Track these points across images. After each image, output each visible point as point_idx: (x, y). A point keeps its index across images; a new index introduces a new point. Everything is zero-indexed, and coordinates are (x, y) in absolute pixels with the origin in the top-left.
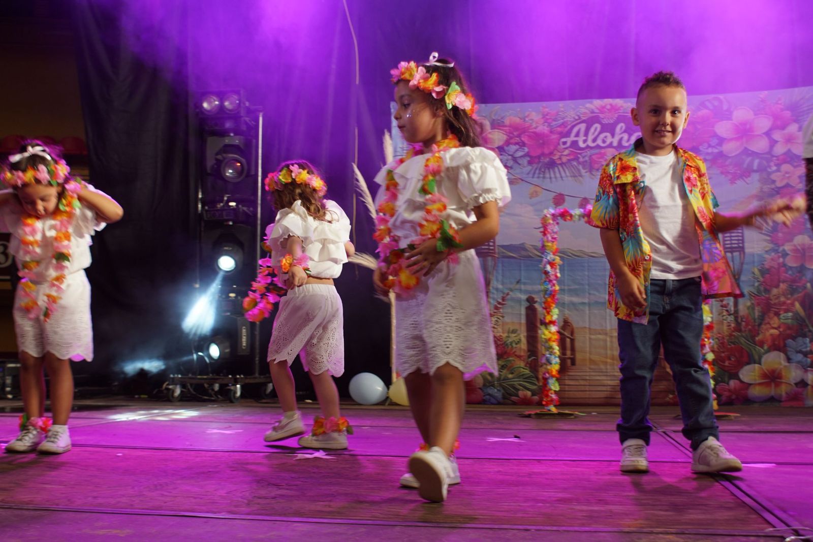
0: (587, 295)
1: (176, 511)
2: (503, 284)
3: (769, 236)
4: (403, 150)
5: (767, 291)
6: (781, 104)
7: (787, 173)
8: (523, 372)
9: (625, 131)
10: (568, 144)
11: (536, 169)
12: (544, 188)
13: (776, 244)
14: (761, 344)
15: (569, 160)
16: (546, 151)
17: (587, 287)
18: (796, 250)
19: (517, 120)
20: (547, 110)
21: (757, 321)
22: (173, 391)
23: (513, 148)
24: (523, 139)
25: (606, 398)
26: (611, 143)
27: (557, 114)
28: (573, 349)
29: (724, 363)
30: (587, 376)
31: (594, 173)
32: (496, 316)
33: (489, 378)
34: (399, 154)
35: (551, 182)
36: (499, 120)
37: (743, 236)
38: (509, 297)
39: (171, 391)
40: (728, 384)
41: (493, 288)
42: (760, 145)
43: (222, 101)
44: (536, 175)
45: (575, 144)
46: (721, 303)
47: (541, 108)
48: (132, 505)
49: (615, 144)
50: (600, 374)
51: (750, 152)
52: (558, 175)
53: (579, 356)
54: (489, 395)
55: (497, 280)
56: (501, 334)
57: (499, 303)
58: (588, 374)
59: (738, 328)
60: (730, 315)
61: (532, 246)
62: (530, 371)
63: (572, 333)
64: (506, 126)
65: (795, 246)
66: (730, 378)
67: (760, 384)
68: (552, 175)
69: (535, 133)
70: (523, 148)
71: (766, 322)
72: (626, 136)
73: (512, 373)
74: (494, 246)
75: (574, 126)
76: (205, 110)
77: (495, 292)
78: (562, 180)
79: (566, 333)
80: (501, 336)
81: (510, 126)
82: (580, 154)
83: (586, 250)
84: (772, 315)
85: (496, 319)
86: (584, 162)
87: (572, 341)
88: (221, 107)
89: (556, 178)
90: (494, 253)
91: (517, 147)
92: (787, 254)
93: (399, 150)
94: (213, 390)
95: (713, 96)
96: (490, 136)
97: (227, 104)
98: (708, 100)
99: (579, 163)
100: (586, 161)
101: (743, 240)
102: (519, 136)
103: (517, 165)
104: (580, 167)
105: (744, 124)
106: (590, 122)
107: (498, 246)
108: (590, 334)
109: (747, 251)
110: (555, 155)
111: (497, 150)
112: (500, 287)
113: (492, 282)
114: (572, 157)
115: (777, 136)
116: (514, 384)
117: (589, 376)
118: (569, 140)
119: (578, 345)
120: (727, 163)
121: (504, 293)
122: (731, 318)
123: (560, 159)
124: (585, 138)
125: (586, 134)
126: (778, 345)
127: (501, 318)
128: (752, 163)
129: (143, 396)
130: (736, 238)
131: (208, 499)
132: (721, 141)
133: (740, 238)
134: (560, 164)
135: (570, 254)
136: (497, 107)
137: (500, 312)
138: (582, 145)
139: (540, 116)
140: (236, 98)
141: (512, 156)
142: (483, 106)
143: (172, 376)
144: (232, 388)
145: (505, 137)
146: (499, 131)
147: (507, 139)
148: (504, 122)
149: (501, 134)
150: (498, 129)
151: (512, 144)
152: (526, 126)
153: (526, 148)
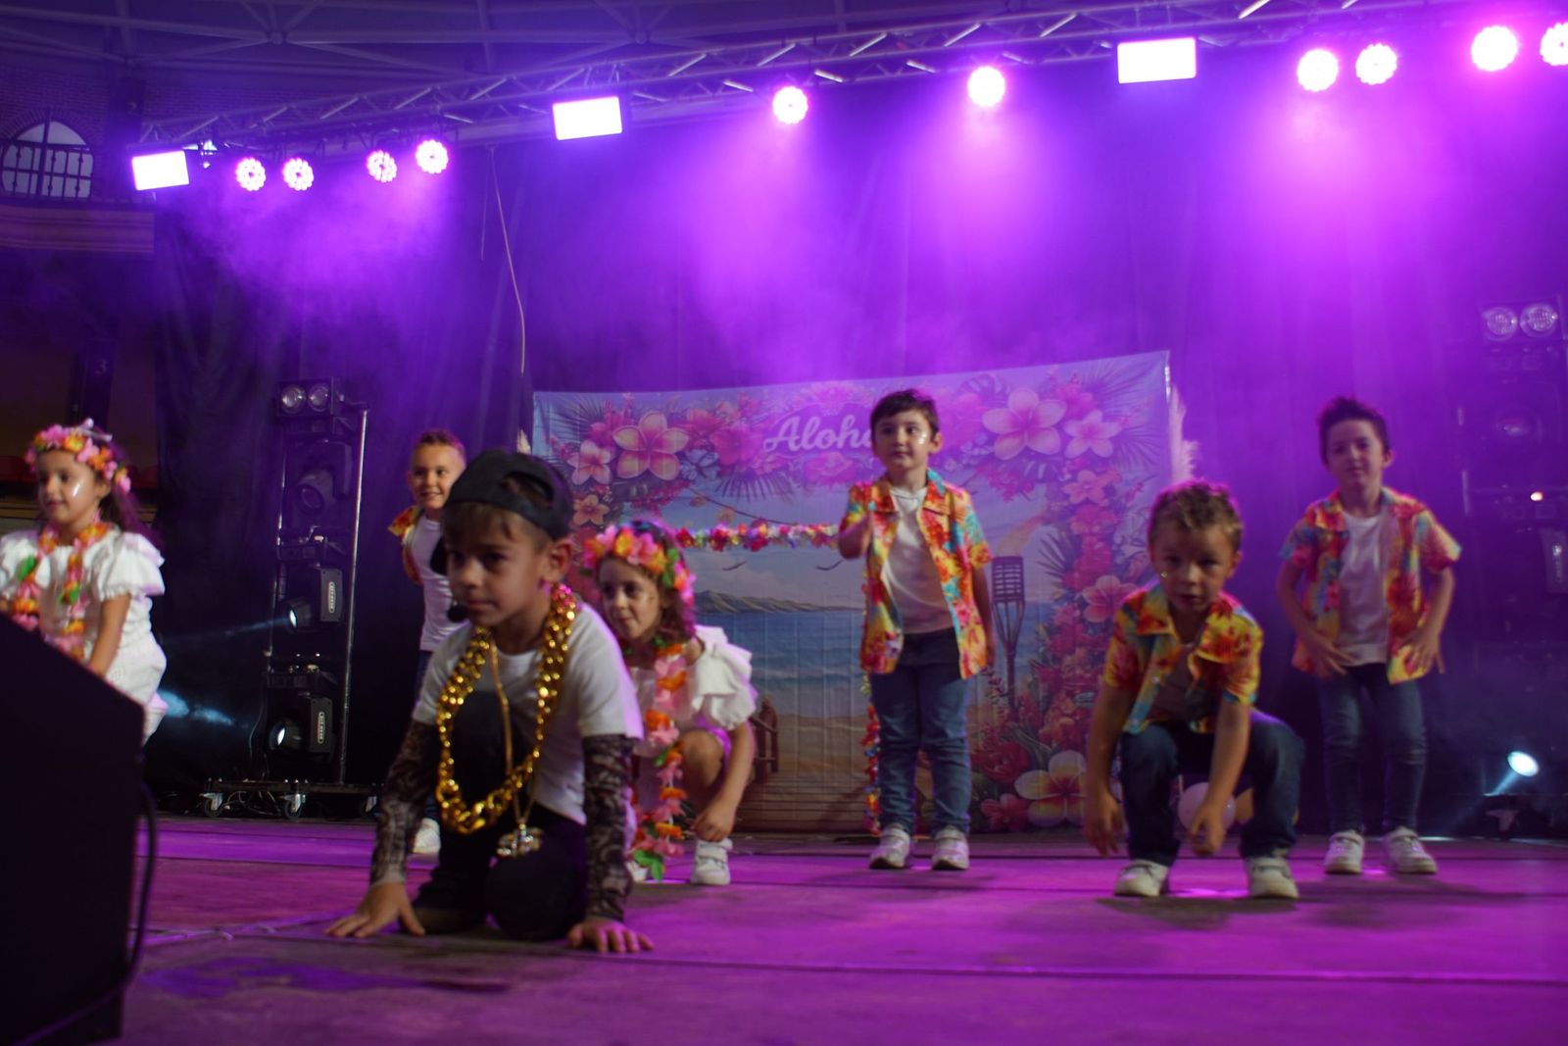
0: (797, 666)
3: (1060, 577)
5: (1058, 659)
6: (1077, 383)
7: (1086, 483)
9: (854, 427)
10: (775, 446)
11: (728, 483)
12: (738, 510)
13: (1069, 589)
14: (1048, 739)
15: (774, 470)
16: (744, 457)
17: (796, 655)
18: (1099, 598)
19: (704, 414)
20: (746, 398)
21: (1041, 704)
22: (210, 802)
23: (697, 454)
24: (712, 440)
25: (821, 821)
26: (835, 444)
27: (760, 403)
28: (775, 748)
29: (993, 767)
30: (794, 787)
35: (749, 501)
36: (678, 414)
37: (1022, 578)
39: (207, 802)
40: (998, 800)
42: (1047, 443)
43: (307, 395)
44: (727, 493)
45: (783, 446)
46: (989, 679)
47: (738, 396)
49: (840, 444)
50: (813, 784)
51: (1032, 454)
52: (758, 491)
53: (783, 758)
58: (795, 784)
59: (1014, 716)
60: (1002, 696)
61: (719, 595)
63: (774, 725)
64: (689, 423)
65: (1098, 591)
66: (1001, 792)
67: (1045, 801)
68: (751, 492)
69: (729, 431)
70: (712, 453)
71: (1054, 706)
72: (855, 434)
75: (782, 422)
76: (286, 406)
78: (764, 497)
79: (765, 725)
81: (695, 422)
82: (791, 460)
83: (796, 601)
84: (1063, 695)
86: (795, 472)
87: (774, 735)
88: (306, 404)
89: (755, 495)
91: (704, 452)
92: (1086, 604)
95: (981, 373)
96: (666, 437)
97: (312, 398)
98: (973, 379)
99: (789, 474)
101: (1022, 584)
102: (706, 437)
103: (702, 478)
104: (790, 480)
105: (1025, 413)
106: (804, 415)
108: (800, 725)
109: (1028, 599)
110: (755, 462)
111: (675, 457)
114: (779, 465)
115: (1072, 429)
117: (798, 787)
118: (775, 441)
119: (781, 741)
120: (1000, 470)
122: (1004, 701)
123: (762, 468)
124: (797, 437)
125: (800, 432)
126: (1073, 740)
128: (1035, 470)
130: (1012, 581)
132: (993, 438)
133: (1018, 581)
134: (764, 475)
136: (677, 396)
138: (793, 447)
139: (737, 407)
140: (327, 390)
141: (697, 465)
142: (659, 394)
143: (210, 780)
144: (286, 798)
145: (686, 438)
146: (678, 429)
147: (689, 440)
148: (686, 417)
149: (682, 434)
150: (677, 427)
151: (696, 448)
152: (717, 422)
153: (716, 454)
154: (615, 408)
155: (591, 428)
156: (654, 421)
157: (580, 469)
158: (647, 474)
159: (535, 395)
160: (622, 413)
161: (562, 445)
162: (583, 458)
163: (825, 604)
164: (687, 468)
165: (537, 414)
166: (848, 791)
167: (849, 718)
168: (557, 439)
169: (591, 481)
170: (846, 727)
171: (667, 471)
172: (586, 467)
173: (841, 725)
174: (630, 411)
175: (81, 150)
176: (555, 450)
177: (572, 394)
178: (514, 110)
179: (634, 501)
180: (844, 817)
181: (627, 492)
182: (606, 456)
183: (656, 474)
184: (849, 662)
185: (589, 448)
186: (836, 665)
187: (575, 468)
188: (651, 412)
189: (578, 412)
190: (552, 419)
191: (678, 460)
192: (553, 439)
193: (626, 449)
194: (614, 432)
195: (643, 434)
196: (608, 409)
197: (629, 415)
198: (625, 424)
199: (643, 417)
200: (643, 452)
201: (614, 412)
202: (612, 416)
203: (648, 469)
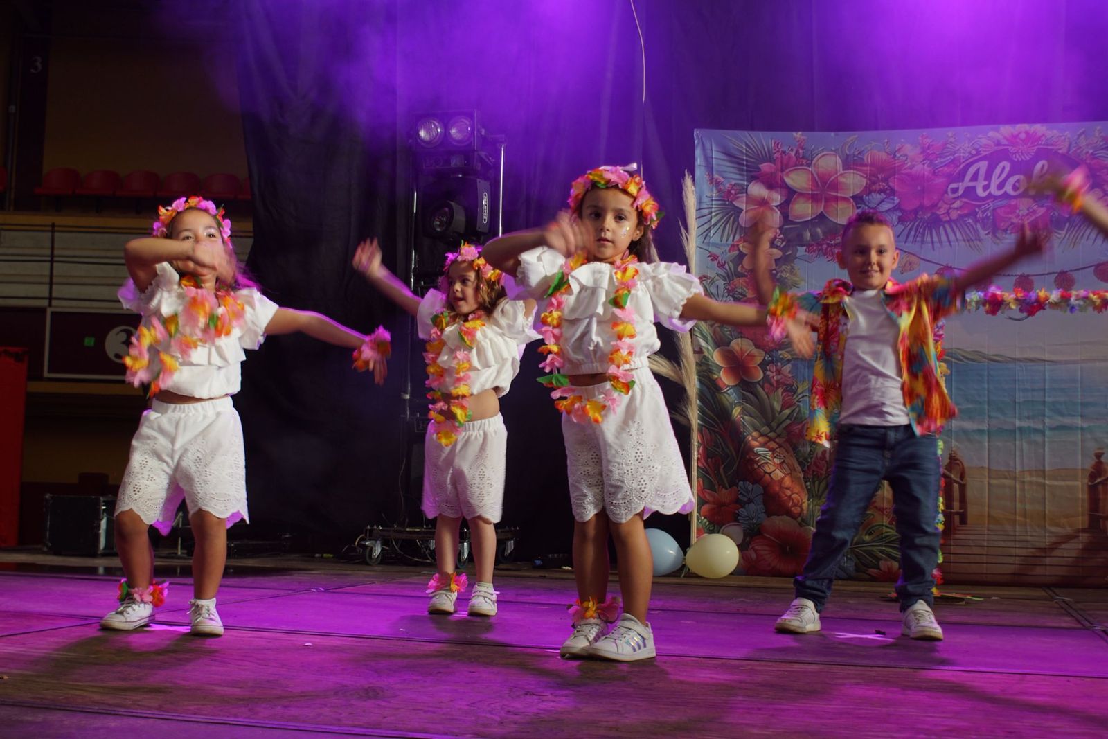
0: (986, 417)
1: (401, 730)
4: (712, 200)
8: (886, 532)
10: (960, 192)
11: (911, 229)
12: (922, 257)
15: (961, 216)
16: (927, 203)
17: (986, 407)
19: (884, 156)
20: (929, 140)
22: (371, 550)
23: (876, 198)
24: (891, 184)
25: (1014, 574)
27: (944, 146)
28: (963, 500)
30: (984, 540)
31: (997, 235)
34: (706, 206)
35: (933, 248)
36: (854, 156)
39: (368, 550)
43: (446, 128)
44: (911, 239)
45: (970, 191)
47: (920, 138)
48: (339, 720)
50: (1005, 538)
52: (944, 238)
53: (972, 511)
58: (986, 537)
62: (897, 531)
63: (962, 476)
64: (866, 165)
68: (936, 239)
69: (909, 175)
70: (892, 197)
73: (870, 534)
75: (969, 166)
76: (423, 141)
78: (951, 245)
79: (953, 476)
81: (872, 165)
82: (979, 206)
86: (983, 219)
87: (963, 488)
88: (445, 137)
89: (940, 242)
91: (883, 196)
93: (705, 199)
94: (428, 547)
96: (842, 180)
97: (453, 131)
99: (976, 221)
100: (987, 217)
104: (979, 226)
106: (993, 159)
108: (989, 477)
110: (940, 208)
111: (852, 201)
114: (966, 211)
116: (873, 551)
117: (988, 540)
118: (962, 186)
119: (970, 493)
123: (948, 213)
124: (986, 183)
125: (988, 176)
129: (325, 555)
131: (443, 714)
134: (949, 222)
135: (961, 358)
136: (852, 137)
138: (981, 193)
139: (918, 150)
140: (468, 123)
142: (832, 134)
143: (369, 527)
145: (864, 181)
146: (855, 172)
147: (867, 184)
148: (863, 159)
149: (859, 177)
150: (854, 169)
151: (875, 191)
152: (896, 165)
153: (896, 198)
154: (785, 149)
155: (760, 169)
156: (829, 163)
157: (746, 211)
158: (821, 218)
159: (696, 132)
160: (793, 154)
161: (728, 185)
162: (750, 200)
163: (1018, 356)
165: (698, 152)
166: (1042, 545)
167: (1044, 471)
168: (722, 180)
170: (1041, 480)
171: (842, 215)
172: (752, 209)
173: (1034, 479)
174: (801, 151)
176: (719, 191)
177: (738, 133)
179: (808, 245)
180: (1039, 570)
181: (800, 236)
182: (776, 198)
183: (831, 219)
184: (1044, 415)
185: (757, 190)
186: (1028, 418)
187: (742, 210)
188: (825, 153)
189: (744, 151)
190: (715, 158)
191: (854, 204)
192: (717, 179)
193: (798, 191)
194: (784, 173)
195: (816, 176)
196: (777, 150)
197: (801, 156)
198: (796, 165)
199: (816, 159)
200: (817, 194)
201: (784, 152)
202: (782, 157)
203: (822, 212)
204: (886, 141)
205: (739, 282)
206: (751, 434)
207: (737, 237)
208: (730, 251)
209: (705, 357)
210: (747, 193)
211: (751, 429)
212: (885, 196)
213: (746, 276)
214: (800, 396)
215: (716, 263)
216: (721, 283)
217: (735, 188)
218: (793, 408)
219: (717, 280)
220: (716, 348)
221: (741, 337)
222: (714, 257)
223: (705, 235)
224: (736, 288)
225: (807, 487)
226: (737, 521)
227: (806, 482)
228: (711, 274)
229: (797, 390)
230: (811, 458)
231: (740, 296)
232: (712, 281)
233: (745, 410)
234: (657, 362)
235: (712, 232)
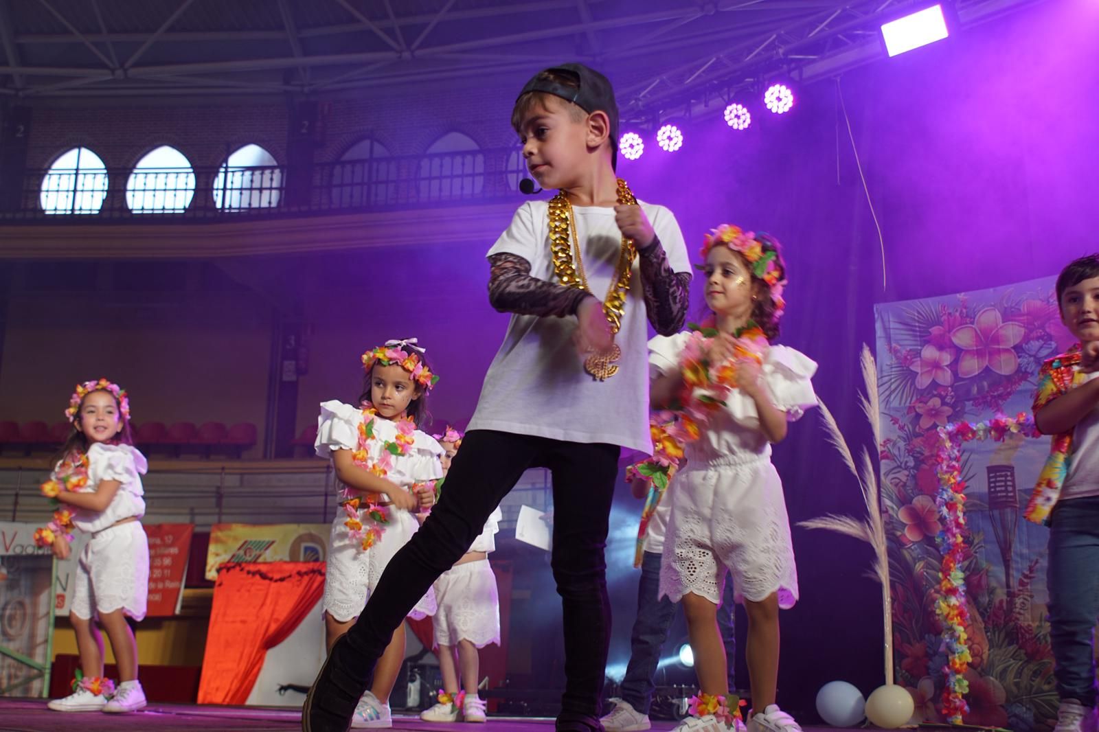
2: (1029, 547)
4: (892, 368)
19: (1038, 303)
23: (1035, 345)
24: (1048, 330)
32: (1021, 596)
33: (1014, 689)
34: (886, 374)
36: (1012, 307)
38: (1038, 565)
41: (1016, 554)
54: (1015, 716)
55: (1021, 542)
56: (1030, 623)
57: (1026, 576)
64: (1023, 315)
70: (1049, 342)
73: (1049, 683)
74: (1014, 491)
77: (1019, 559)
80: (1029, 625)
81: (1029, 314)
85: (1021, 600)
90: (1015, 502)
91: (1042, 342)
93: (885, 368)
96: (1002, 332)
102: (1042, 326)
107: (1019, 490)
111: (1013, 351)
112: (1025, 551)
113: (1013, 545)
116: (1052, 700)
121: (1031, 561)
127: (1029, 599)
136: (1010, 289)
137: (1027, 589)
141: (1034, 356)
142: (991, 290)
144: (675, 701)
145: (1023, 331)
146: (1014, 323)
147: (1025, 333)
148: (1020, 310)
149: (1017, 327)
150: (1012, 320)
151: (1033, 339)
152: (1051, 310)
153: (1053, 343)
154: (951, 311)
155: (930, 333)
156: (989, 318)
157: (922, 374)
158: (987, 370)
159: (876, 307)
160: (958, 314)
161: (904, 352)
162: (925, 363)
164: (1024, 361)
165: (878, 326)
168: (899, 347)
169: (934, 384)
171: (1006, 366)
172: (927, 372)
174: (964, 311)
175: (473, 153)
176: (897, 358)
177: (909, 302)
178: (853, 38)
179: (974, 399)
181: (969, 391)
182: (947, 358)
183: (994, 370)
185: (929, 352)
187: (918, 373)
188: (986, 309)
189: (916, 318)
190: (893, 329)
191: (1015, 354)
192: (895, 347)
193: (964, 348)
194: (952, 333)
195: (979, 332)
196: (944, 312)
197: (965, 315)
198: (961, 325)
199: (978, 315)
200: (980, 349)
201: (950, 314)
202: (948, 318)
203: (987, 366)
204: (1039, 288)
205: (917, 441)
206: (933, 587)
207: (914, 399)
208: (908, 414)
209: (891, 516)
210: (920, 357)
211: (934, 583)
212: (1043, 342)
213: (923, 436)
214: (976, 547)
215: (897, 425)
216: (902, 444)
217: (910, 353)
218: (971, 559)
219: (899, 442)
220: (901, 506)
221: (922, 494)
222: (895, 421)
223: (887, 401)
224: (915, 447)
225: (988, 637)
226: (928, 674)
227: (986, 632)
228: (894, 437)
229: (973, 541)
230: (990, 608)
231: (919, 455)
232: (894, 444)
233: (929, 564)
234: (849, 524)
235: (892, 397)
